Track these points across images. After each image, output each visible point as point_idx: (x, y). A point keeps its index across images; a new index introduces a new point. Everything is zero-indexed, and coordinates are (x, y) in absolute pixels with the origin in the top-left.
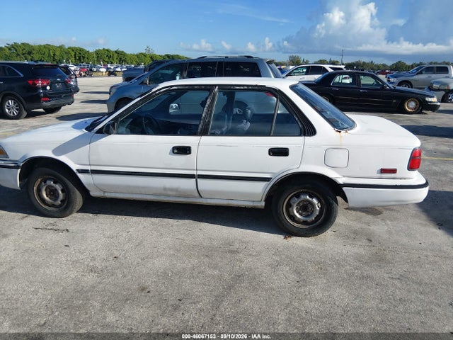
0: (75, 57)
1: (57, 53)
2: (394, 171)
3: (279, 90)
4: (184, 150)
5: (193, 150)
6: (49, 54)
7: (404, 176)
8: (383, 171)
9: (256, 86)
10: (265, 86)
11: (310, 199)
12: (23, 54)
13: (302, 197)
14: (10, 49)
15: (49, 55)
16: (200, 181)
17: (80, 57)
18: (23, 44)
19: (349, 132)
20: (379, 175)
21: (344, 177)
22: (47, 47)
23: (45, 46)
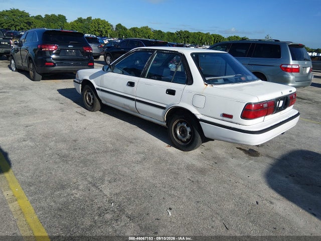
0: (214, 41)
1: (204, 38)
2: (231, 117)
3: (184, 55)
4: (131, 84)
5: (136, 85)
6: (199, 38)
7: (238, 122)
8: (224, 115)
9: (174, 51)
10: (177, 52)
11: (186, 127)
12: (184, 38)
13: (183, 124)
14: (177, 34)
15: (199, 40)
16: (137, 103)
17: (217, 41)
18: (185, 31)
19: (214, 86)
20: (222, 118)
21: (202, 114)
22: (199, 34)
23: (197, 33)
